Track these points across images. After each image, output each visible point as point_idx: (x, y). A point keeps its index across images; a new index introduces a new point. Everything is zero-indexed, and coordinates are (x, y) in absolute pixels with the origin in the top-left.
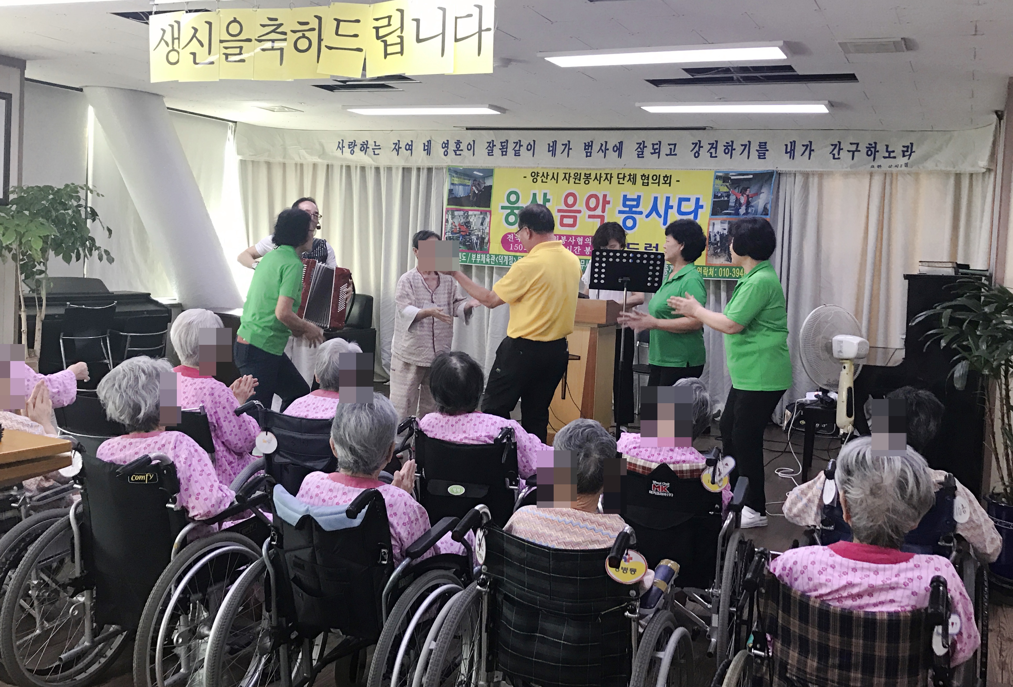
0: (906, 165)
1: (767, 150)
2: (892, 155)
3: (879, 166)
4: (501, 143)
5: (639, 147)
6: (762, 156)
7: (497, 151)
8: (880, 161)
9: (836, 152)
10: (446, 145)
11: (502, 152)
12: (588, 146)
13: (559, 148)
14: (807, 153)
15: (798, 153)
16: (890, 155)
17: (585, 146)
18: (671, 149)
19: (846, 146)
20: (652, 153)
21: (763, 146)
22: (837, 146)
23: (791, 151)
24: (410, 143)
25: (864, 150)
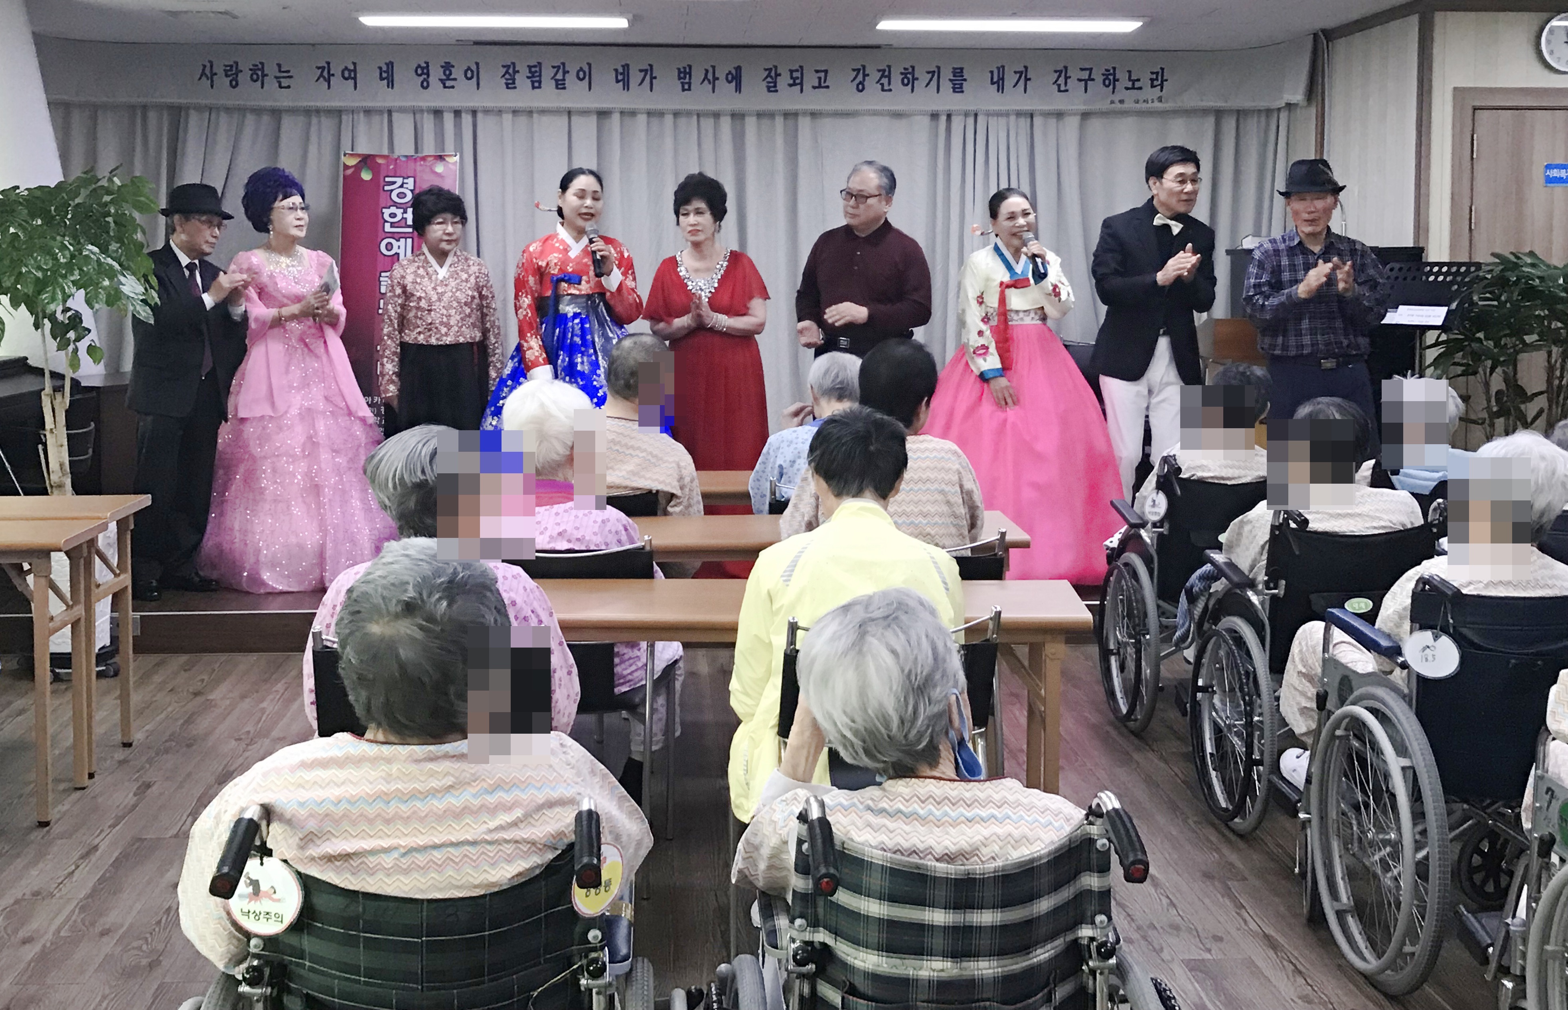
0: (1160, 99)
1: (965, 80)
2: (1137, 85)
3: (1121, 102)
4: (530, 67)
5: (769, 76)
6: (958, 88)
7: (522, 81)
8: (1121, 93)
9: (1061, 81)
10: (423, 71)
11: (533, 82)
12: (685, 75)
13: (635, 77)
14: (1022, 82)
15: (1009, 83)
16: (1134, 85)
17: (680, 72)
18: (820, 78)
19: (1075, 74)
20: (790, 85)
21: (958, 73)
22: (1063, 73)
23: (999, 83)
24: (352, 67)
25: (1099, 79)
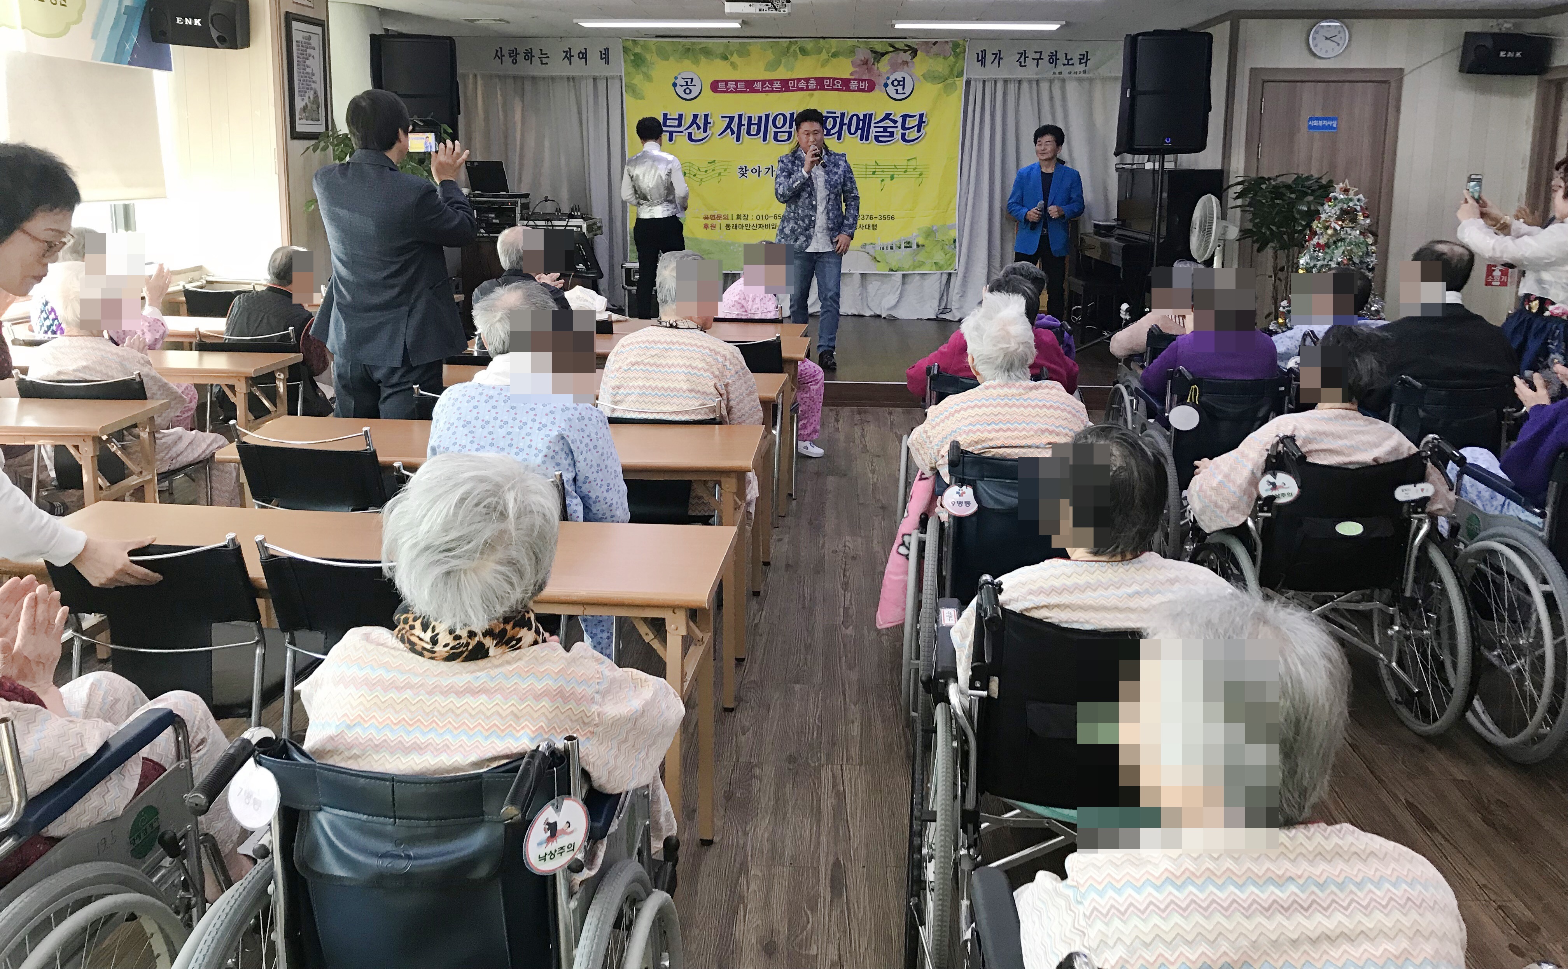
0: (1084, 72)
2: (1071, 62)
3: (1060, 73)
8: (1060, 68)
9: (1022, 60)
14: (997, 61)
15: (988, 62)
16: (1069, 62)
19: (1031, 55)
22: (1023, 55)
23: (982, 60)
24: (584, 51)
25: (1046, 58)
